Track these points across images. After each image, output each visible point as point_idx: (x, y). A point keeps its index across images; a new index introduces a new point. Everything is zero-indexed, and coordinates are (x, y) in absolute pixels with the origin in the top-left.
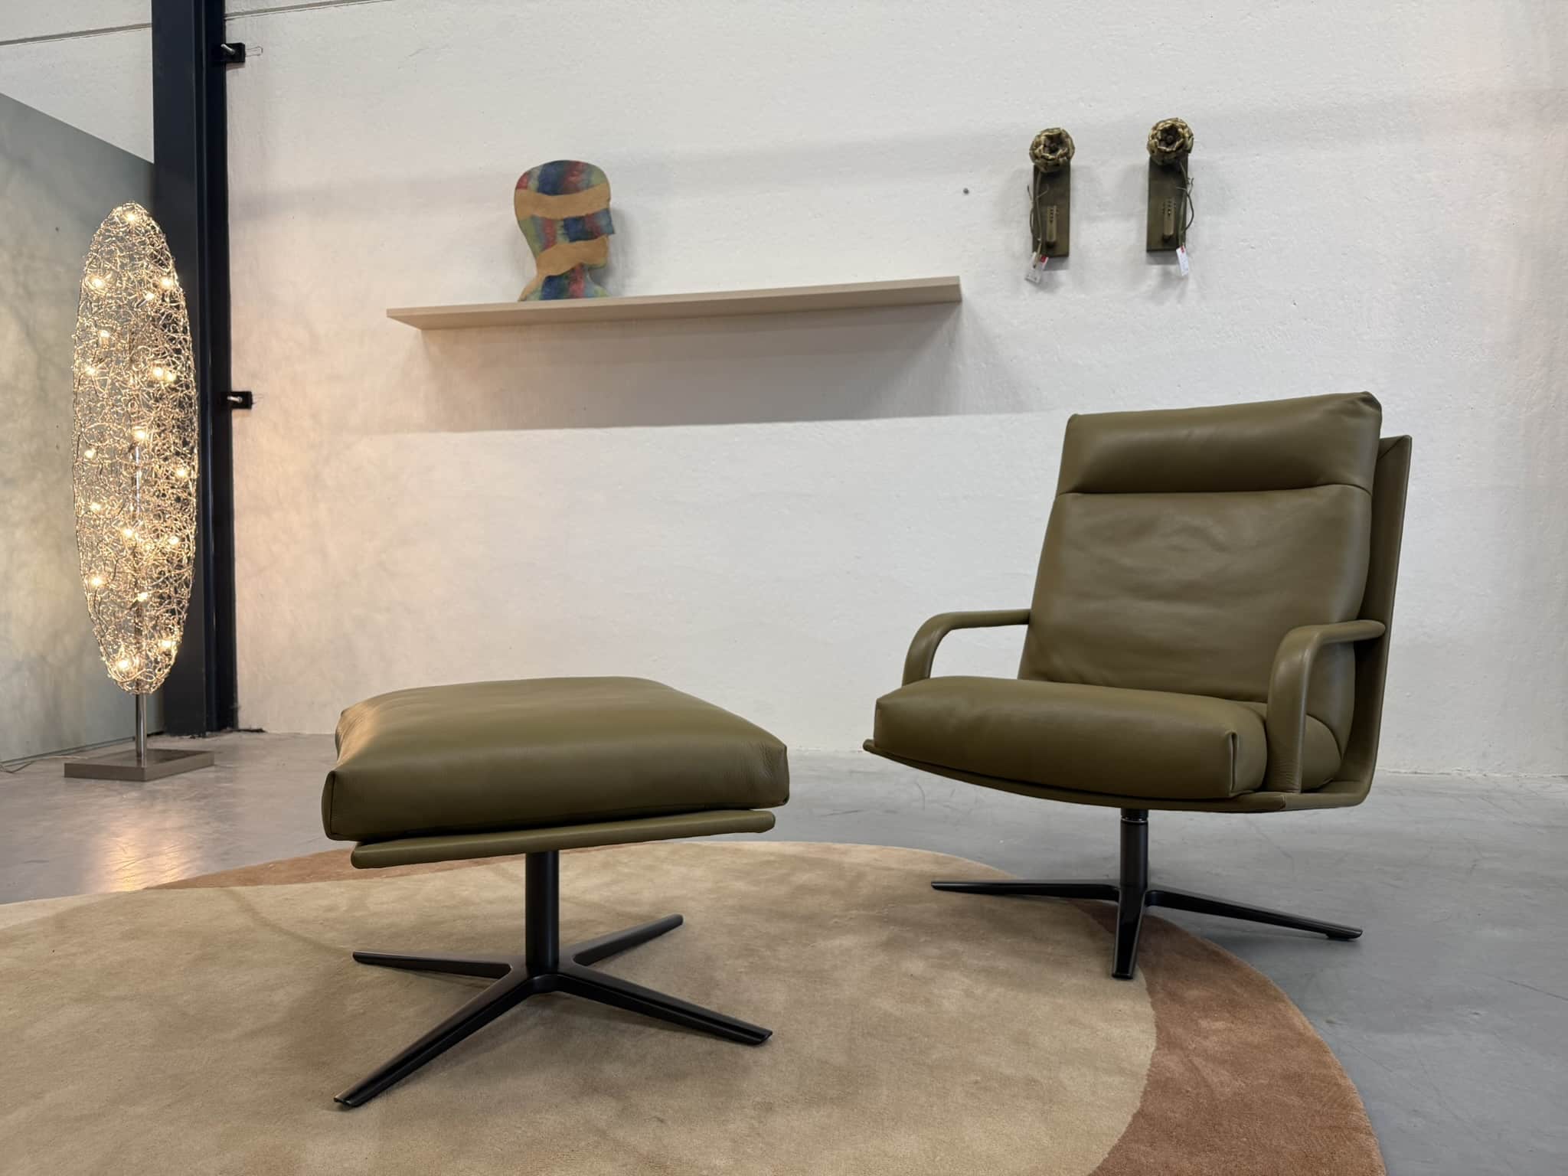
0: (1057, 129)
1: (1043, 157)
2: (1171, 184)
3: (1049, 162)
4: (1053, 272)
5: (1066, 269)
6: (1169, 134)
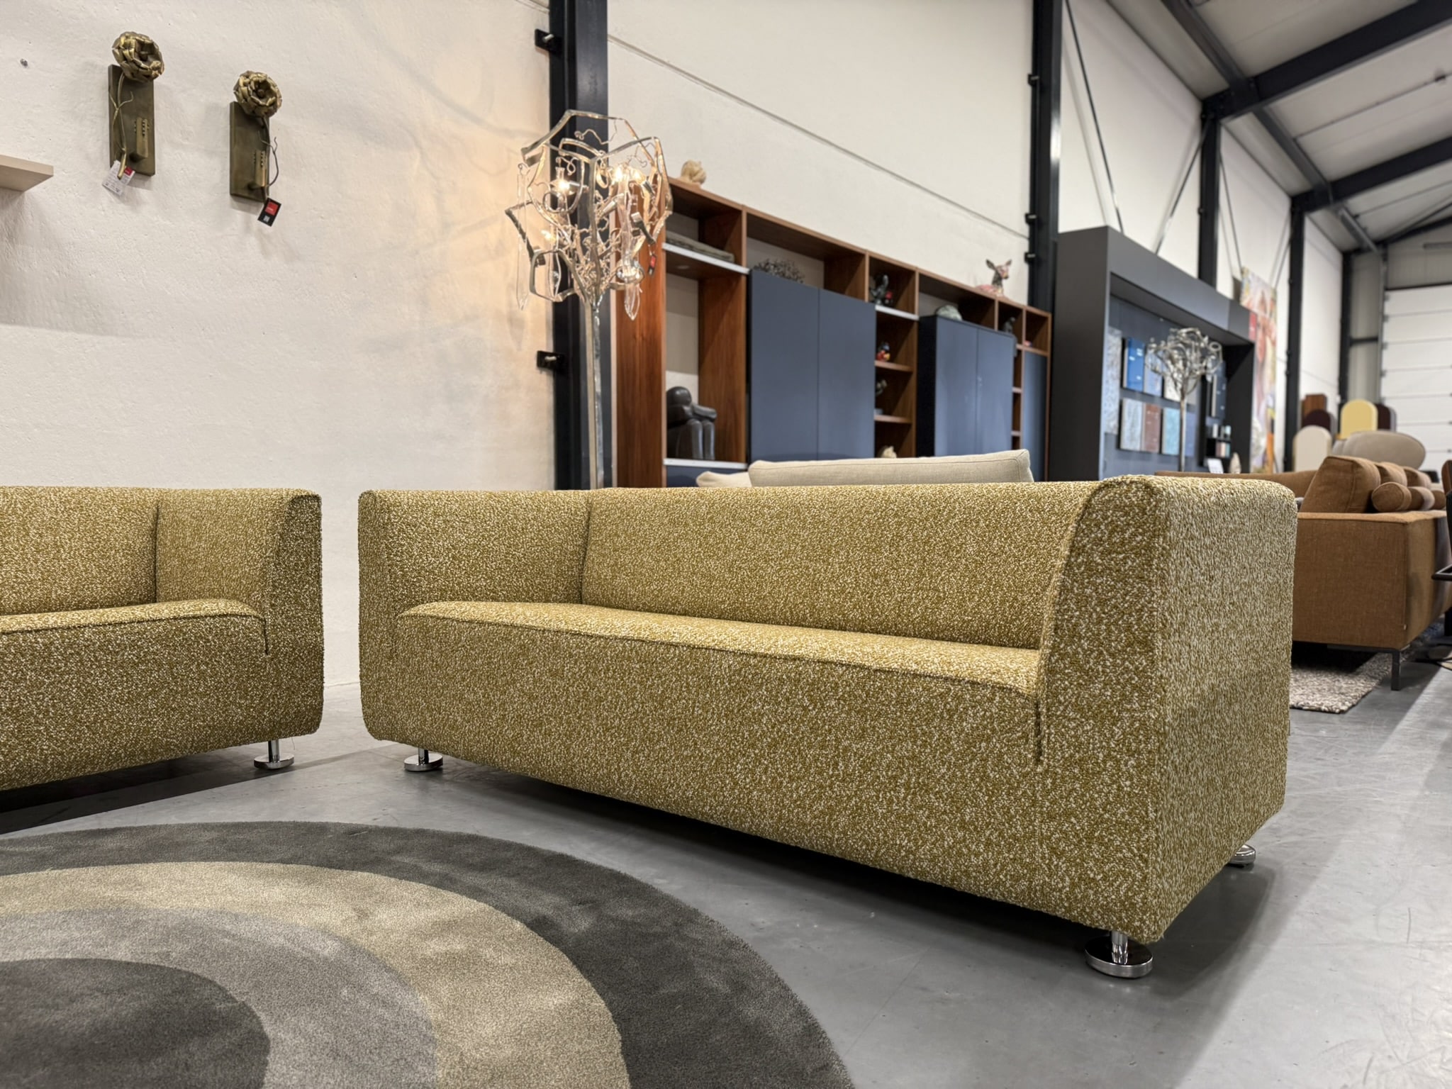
0: (147, 37)
1: (134, 62)
2: (254, 136)
3: (140, 70)
4: (134, 188)
5: (148, 188)
6: (259, 88)
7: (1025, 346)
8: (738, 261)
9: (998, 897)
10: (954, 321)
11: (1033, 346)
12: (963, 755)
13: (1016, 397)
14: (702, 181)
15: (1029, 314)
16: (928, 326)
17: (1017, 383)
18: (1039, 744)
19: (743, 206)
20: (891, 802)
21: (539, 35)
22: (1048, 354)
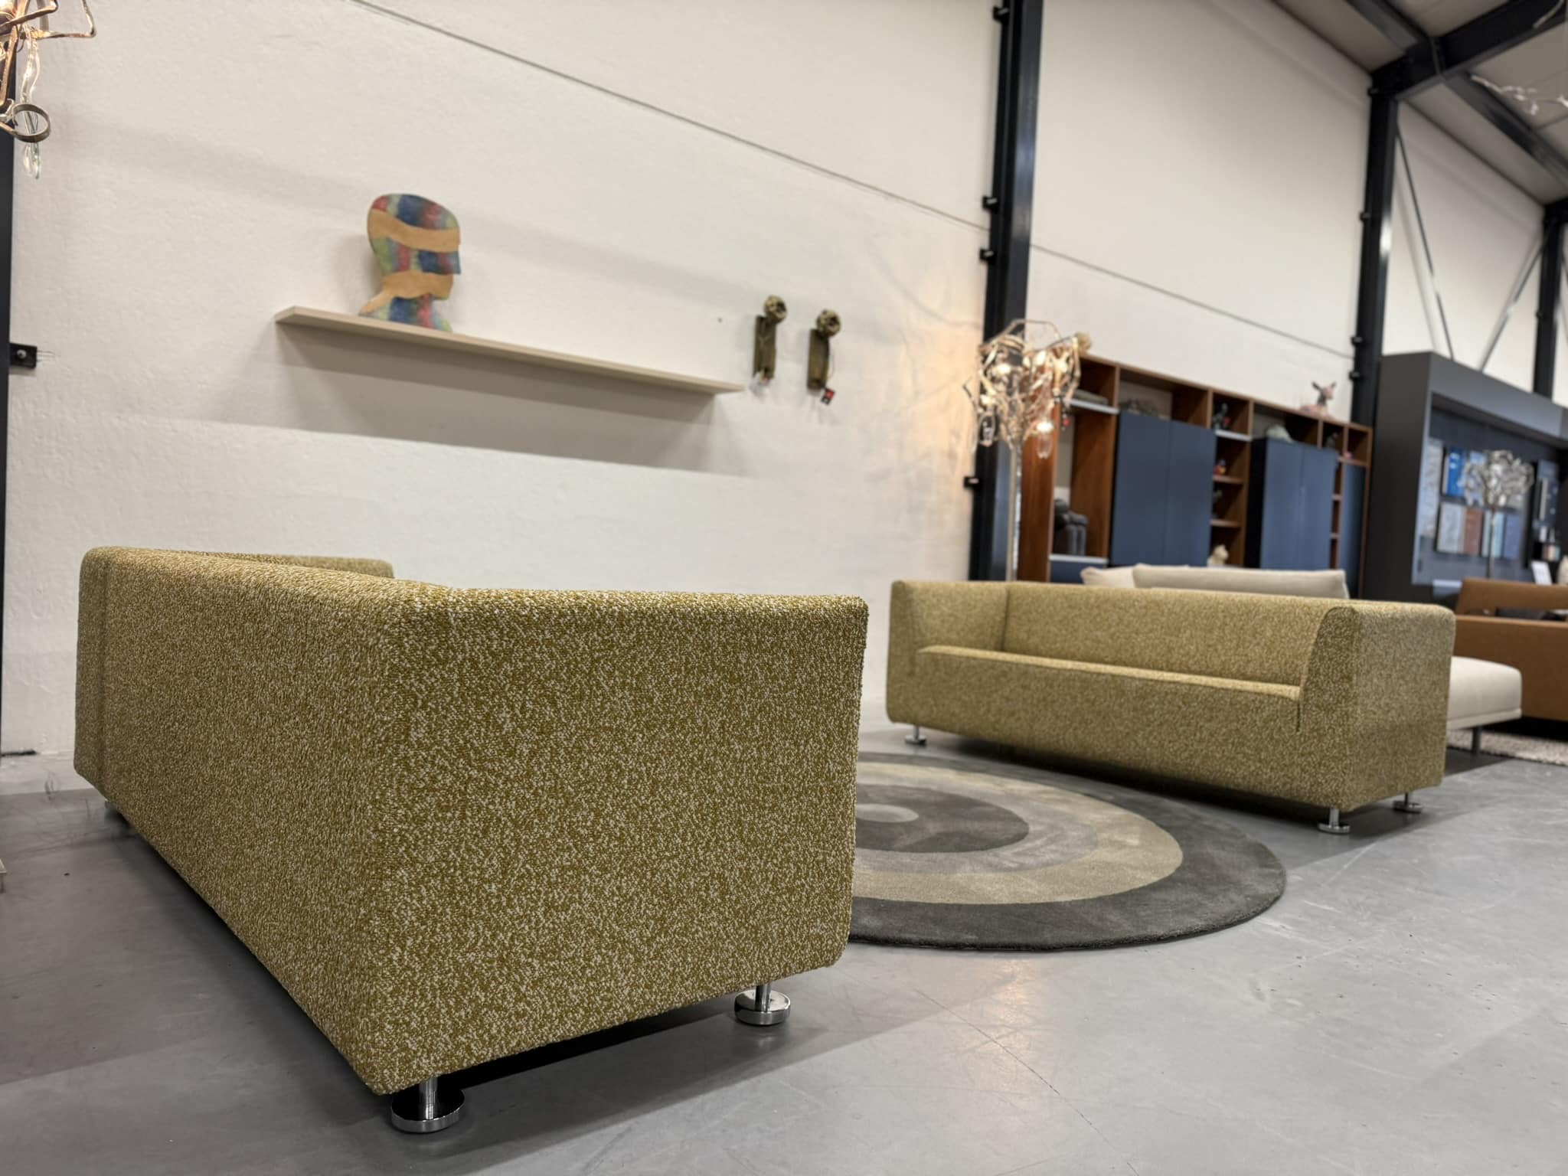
0: (779, 298)
2: (822, 348)
5: (771, 387)
6: (829, 319)
7: (1347, 458)
8: (1110, 404)
9: (1275, 794)
10: (1281, 441)
11: (1354, 457)
12: (1262, 728)
13: (1336, 504)
14: (1088, 347)
15: (1352, 432)
16: (1260, 447)
17: (1337, 490)
18: (1299, 722)
19: (1117, 364)
20: (1224, 751)
21: (982, 252)
22: (1367, 464)
